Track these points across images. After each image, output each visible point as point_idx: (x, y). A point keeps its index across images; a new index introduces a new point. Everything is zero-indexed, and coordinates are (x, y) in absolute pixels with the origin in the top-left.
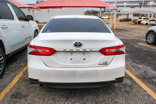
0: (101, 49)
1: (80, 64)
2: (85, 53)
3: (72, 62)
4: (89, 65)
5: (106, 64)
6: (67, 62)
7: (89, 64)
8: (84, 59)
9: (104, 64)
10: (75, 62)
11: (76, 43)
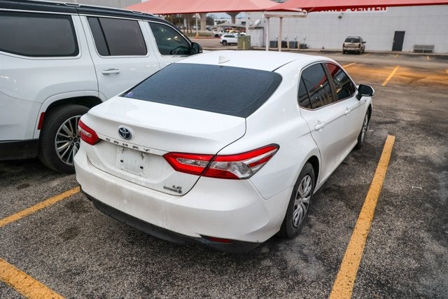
0: (166, 153)
1: (133, 176)
2: (144, 155)
3: (123, 167)
4: (147, 183)
5: (178, 191)
6: (115, 166)
7: (148, 180)
8: (142, 168)
9: (176, 191)
10: (126, 169)
11: (122, 129)
